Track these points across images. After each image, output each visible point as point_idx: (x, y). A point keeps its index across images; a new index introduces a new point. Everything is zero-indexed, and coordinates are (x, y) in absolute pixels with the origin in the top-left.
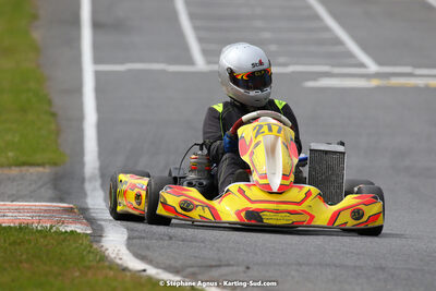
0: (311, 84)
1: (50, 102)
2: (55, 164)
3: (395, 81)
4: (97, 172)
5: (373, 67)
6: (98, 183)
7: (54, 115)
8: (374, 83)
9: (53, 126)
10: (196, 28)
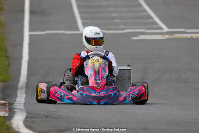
0: (135, 38)
1: (6, 51)
2: (5, 81)
3: (176, 36)
4: (24, 85)
5: (166, 29)
6: (24, 91)
7: (7, 57)
8: (166, 37)
9: (6, 63)
10: (80, 13)
